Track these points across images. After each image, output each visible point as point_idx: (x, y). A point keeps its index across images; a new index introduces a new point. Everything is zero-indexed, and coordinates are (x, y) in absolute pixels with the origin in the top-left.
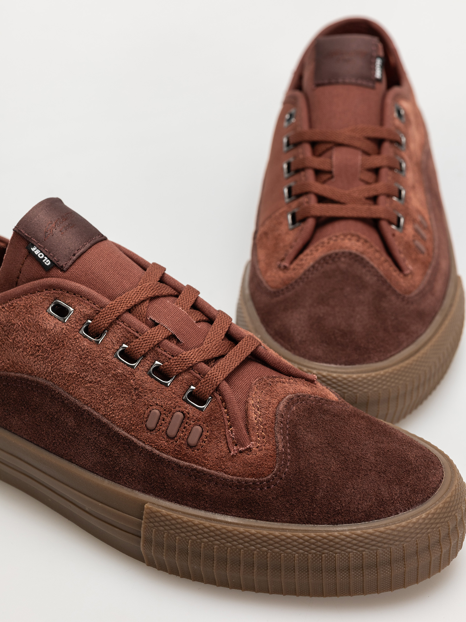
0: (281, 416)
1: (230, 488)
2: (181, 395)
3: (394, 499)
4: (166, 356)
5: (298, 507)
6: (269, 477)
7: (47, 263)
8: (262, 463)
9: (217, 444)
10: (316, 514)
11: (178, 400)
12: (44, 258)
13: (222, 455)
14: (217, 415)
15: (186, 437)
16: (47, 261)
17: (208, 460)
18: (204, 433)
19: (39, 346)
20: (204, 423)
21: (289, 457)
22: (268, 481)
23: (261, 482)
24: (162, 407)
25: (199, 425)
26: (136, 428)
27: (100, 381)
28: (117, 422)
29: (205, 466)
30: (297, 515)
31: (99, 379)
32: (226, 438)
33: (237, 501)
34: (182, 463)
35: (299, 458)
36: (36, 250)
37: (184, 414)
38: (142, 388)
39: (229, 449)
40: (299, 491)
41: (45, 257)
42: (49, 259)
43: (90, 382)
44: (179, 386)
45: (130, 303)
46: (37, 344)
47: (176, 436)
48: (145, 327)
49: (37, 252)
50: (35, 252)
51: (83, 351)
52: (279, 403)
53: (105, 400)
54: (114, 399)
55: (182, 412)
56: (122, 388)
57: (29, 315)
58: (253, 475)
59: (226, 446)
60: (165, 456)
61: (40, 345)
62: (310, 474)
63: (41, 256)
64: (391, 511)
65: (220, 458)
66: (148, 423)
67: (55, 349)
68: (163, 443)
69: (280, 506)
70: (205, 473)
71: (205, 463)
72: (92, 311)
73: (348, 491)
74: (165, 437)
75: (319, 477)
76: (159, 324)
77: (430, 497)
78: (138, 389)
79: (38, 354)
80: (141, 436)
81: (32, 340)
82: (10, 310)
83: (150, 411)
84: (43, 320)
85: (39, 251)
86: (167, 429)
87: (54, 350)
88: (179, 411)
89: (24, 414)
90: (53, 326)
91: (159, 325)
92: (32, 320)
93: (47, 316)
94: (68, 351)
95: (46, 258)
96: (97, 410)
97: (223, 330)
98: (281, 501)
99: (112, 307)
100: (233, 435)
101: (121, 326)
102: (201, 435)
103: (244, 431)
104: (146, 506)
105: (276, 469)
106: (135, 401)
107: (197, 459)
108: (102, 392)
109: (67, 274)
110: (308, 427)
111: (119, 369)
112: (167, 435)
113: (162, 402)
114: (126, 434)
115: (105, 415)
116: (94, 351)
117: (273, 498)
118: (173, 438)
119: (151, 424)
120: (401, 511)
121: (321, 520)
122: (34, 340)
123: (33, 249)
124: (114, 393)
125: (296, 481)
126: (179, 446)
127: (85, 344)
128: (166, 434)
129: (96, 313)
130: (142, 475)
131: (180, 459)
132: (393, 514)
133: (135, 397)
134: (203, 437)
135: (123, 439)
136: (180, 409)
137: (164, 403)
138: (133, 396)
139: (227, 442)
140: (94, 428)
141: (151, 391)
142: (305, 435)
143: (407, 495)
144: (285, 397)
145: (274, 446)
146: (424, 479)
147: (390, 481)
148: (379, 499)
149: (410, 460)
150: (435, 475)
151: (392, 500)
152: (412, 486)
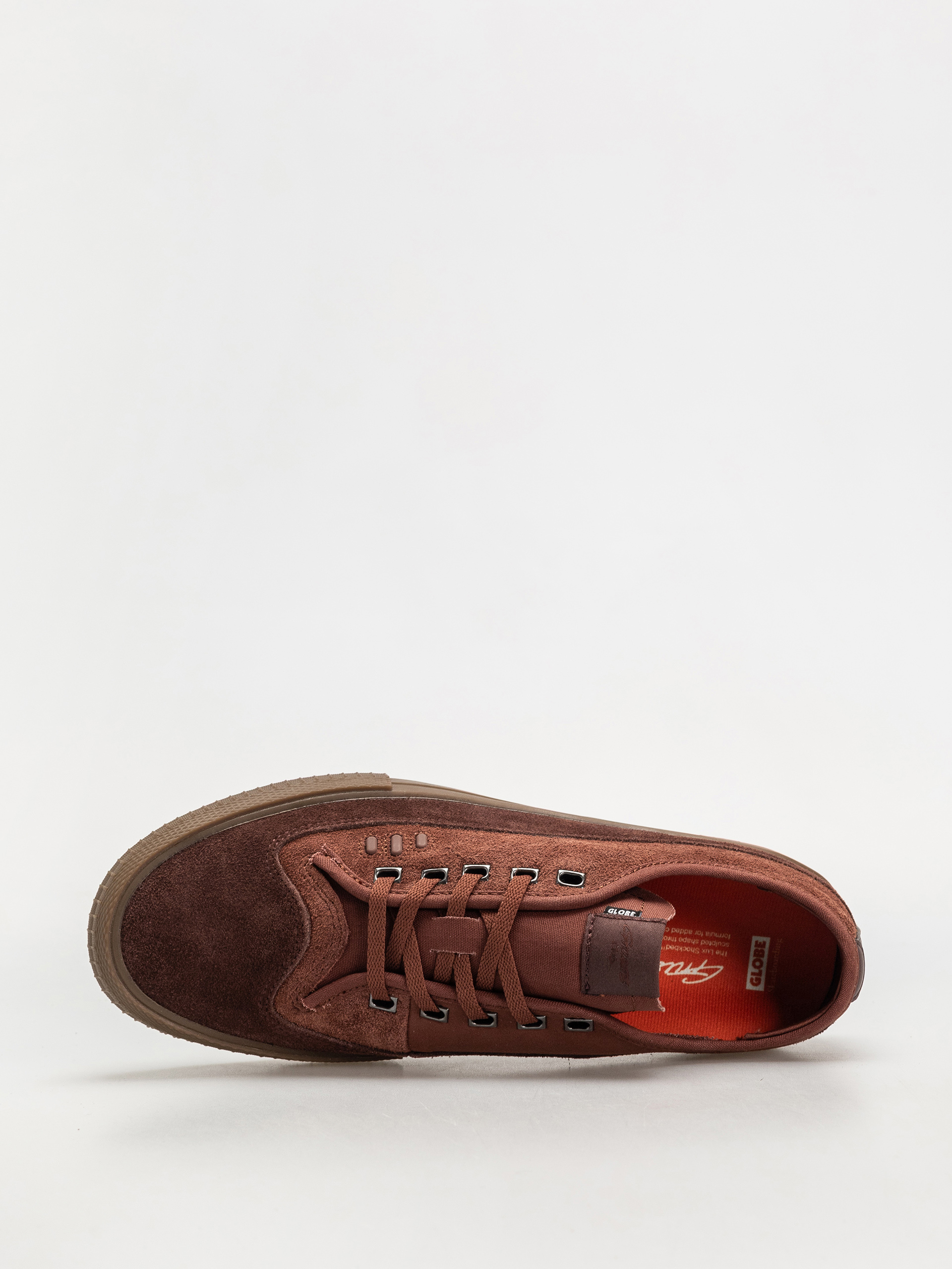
0: (302, 909)
3: (153, 894)
11: (405, 863)
18: (364, 851)
20: (369, 858)
25: (372, 854)
37: (393, 854)
44: (412, 875)
52: (311, 923)
55: (395, 855)
88: (398, 854)
97: (408, 966)
100: (333, 859)
102: (366, 848)
105: (277, 855)
110: (273, 921)
134: (363, 848)
141: (435, 855)
143: (144, 906)
144: (311, 938)
145: (291, 876)
146: (138, 939)
147: (167, 911)
148: (167, 885)
149: (163, 956)
150: (131, 953)
151: (155, 891)
152: (145, 919)
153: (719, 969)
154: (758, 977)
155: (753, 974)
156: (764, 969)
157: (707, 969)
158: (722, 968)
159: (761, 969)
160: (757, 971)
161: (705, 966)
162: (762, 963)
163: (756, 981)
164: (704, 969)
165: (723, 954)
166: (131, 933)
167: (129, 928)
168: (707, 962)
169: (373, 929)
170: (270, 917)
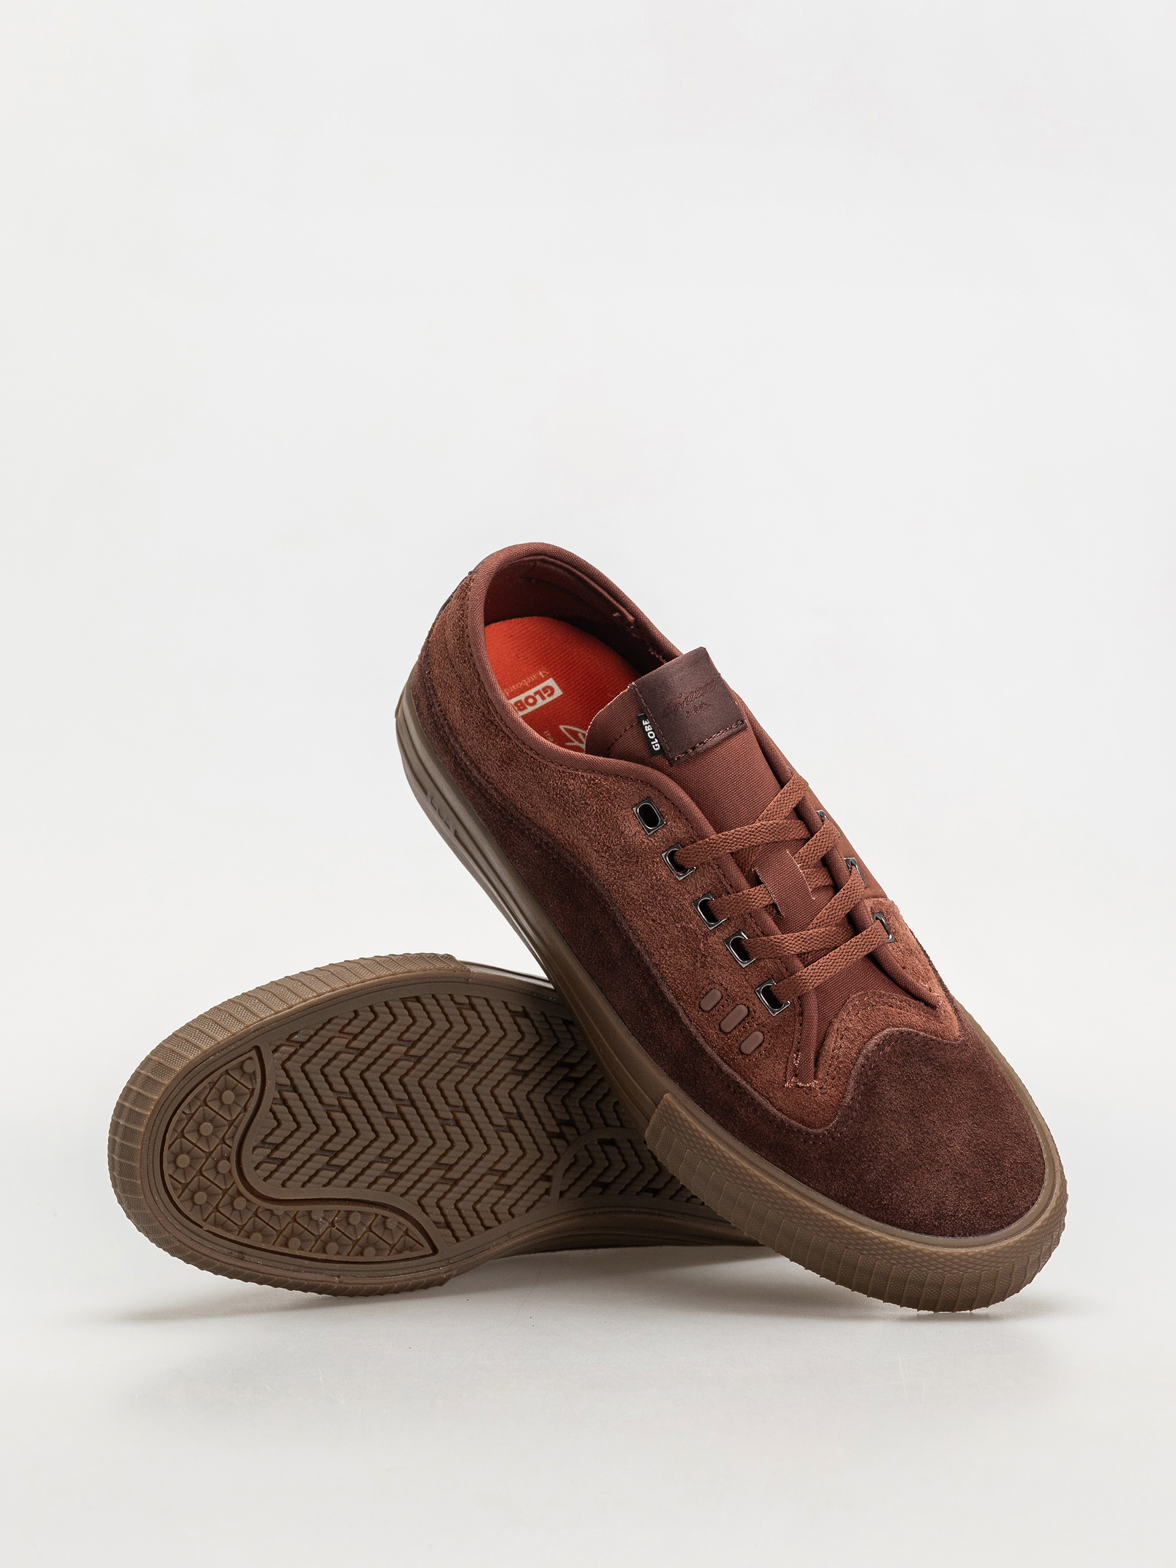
0: (865, 1057)
1: (769, 1123)
2: (755, 985)
3: (958, 1216)
4: (754, 931)
5: (840, 1181)
6: (820, 1131)
7: (656, 747)
8: (818, 1112)
9: (774, 1064)
10: (857, 1198)
11: (749, 990)
12: (653, 740)
13: (776, 1080)
14: (788, 1030)
15: (742, 1039)
16: (656, 745)
17: (756, 1078)
18: (764, 1044)
19: (608, 847)
20: (769, 1032)
21: (854, 1114)
22: (817, 1136)
23: (808, 1133)
24: (727, 990)
25: (762, 1032)
26: (688, 999)
27: (664, 925)
28: (668, 981)
29: (750, 1083)
30: (835, 1190)
31: (664, 923)
32: (787, 1062)
33: (772, 1141)
34: (725, 1067)
35: (866, 1120)
36: (647, 725)
37: (749, 1011)
38: (712, 958)
39: (785, 1077)
40: (848, 1162)
41: (656, 739)
42: (659, 743)
43: (653, 920)
44: (756, 973)
45: (736, 845)
46: (607, 844)
47: (730, 1033)
48: (743, 881)
49: (648, 729)
50: (646, 727)
51: (657, 881)
52: (870, 1038)
53: (663, 948)
54: (674, 954)
55: (748, 1008)
56: (687, 946)
57: (610, 805)
58: (802, 1121)
59: (784, 1070)
60: (708, 1049)
61: (611, 847)
62: (870, 1145)
63: (651, 735)
64: (947, 1231)
65: (771, 1083)
66: (703, 1002)
67: (626, 861)
68: (713, 1033)
69: (819, 1170)
70: (747, 1092)
71: (752, 1080)
72: (686, 836)
73: (906, 1185)
74: (717, 1028)
75: (879, 1153)
76: (762, 883)
77: (1003, 1228)
78: (706, 957)
79: (603, 854)
80: (690, 1012)
81: (603, 836)
82: (590, 784)
83: (711, 989)
84: (624, 819)
85: (651, 729)
86: (723, 1020)
87: (624, 861)
88: (745, 1005)
89: (566, 905)
90: (633, 834)
91: (762, 885)
92: (611, 812)
93: (631, 816)
94: (641, 872)
95: (656, 741)
96: (651, 955)
97: (843, 911)
98: (822, 1165)
99: (711, 843)
100: (797, 1063)
101: (714, 870)
102: (761, 1045)
103: (812, 1064)
104: (666, 1096)
105: (831, 1125)
106: (698, 968)
107: (745, 1072)
108: (663, 939)
109: (672, 770)
110: (895, 1081)
111: (691, 923)
112: (720, 1027)
113: (729, 986)
114: (675, 1002)
115: (657, 964)
116: (671, 887)
117: (814, 1157)
118: (726, 1034)
119: (707, 1004)
120: (959, 1234)
121: (860, 1207)
122: (605, 836)
123: (645, 723)
124: (677, 947)
125: (851, 1148)
126: (730, 1046)
127: (663, 874)
128: (720, 1025)
129: (691, 841)
130: (675, 1056)
131: (725, 1061)
132: (948, 1235)
133: (698, 965)
134: (762, 1049)
135: (668, 1005)
136: (747, 1003)
137: (731, 987)
138: (697, 961)
139: (786, 1067)
140: (640, 972)
141: (721, 967)
142: (886, 1091)
143: (976, 1216)
144: (883, 1030)
145: (841, 1093)
146: (1008, 1200)
147: (963, 1189)
148: (940, 1210)
149: (1004, 1166)
150: (1025, 1199)
151: (954, 1216)
152: (987, 1206)
153: (565, 728)
154: (542, 692)
155: (543, 698)
156: (531, 692)
157: (575, 738)
158: (562, 727)
159: (533, 695)
160: (538, 697)
161: (572, 742)
162: (527, 699)
163: (547, 691)
164: (577, 740)
165: (549, 734)
166: (1008, 1210)
167: (1005, 1215)
168: (568, 742)
169: (835, 966)
170: (893, 1087)
